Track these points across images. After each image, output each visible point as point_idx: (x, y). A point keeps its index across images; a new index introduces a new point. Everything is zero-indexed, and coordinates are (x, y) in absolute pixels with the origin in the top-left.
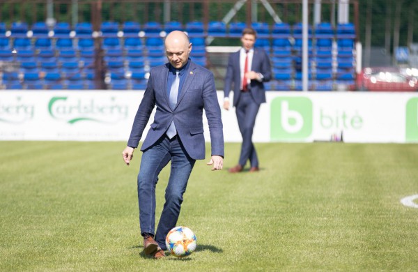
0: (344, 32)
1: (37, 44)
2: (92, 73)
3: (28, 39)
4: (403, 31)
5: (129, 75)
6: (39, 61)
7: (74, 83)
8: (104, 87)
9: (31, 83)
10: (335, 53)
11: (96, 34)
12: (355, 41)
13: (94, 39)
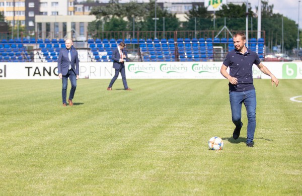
0: (260, 41)
1: (155, 46)
2: (174, 56)
3: (152, 44)
4: (274, 40)
5: (186, 57)
6: (156, 52)
7: (168, 59)
8: (178, 61)
9: (153, 59)
10: (257, 48)
11: (175, 43)
12: (264, 44)
13: (175, 44)
